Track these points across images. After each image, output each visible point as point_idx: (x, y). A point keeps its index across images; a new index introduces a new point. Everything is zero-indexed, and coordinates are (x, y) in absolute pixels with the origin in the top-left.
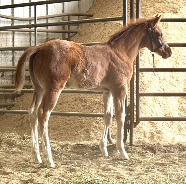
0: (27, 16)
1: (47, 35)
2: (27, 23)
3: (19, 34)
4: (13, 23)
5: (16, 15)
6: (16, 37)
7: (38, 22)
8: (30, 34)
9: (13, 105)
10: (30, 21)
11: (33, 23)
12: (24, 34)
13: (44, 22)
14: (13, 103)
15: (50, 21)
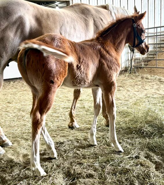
0: (153, 32)
1: (160, 39)
2: (153, 35)
3: (150, 39)
4: (148, 34)
5: (149, 32)
6: (149, 40)
7: (158, 34)
8: (154, 39)
9: (148, 65)
10: (154, 33)
11: (155, 34)
12: (152, 39)
13: (159, 34)
14: (147, 64)
15: (162, 34)
